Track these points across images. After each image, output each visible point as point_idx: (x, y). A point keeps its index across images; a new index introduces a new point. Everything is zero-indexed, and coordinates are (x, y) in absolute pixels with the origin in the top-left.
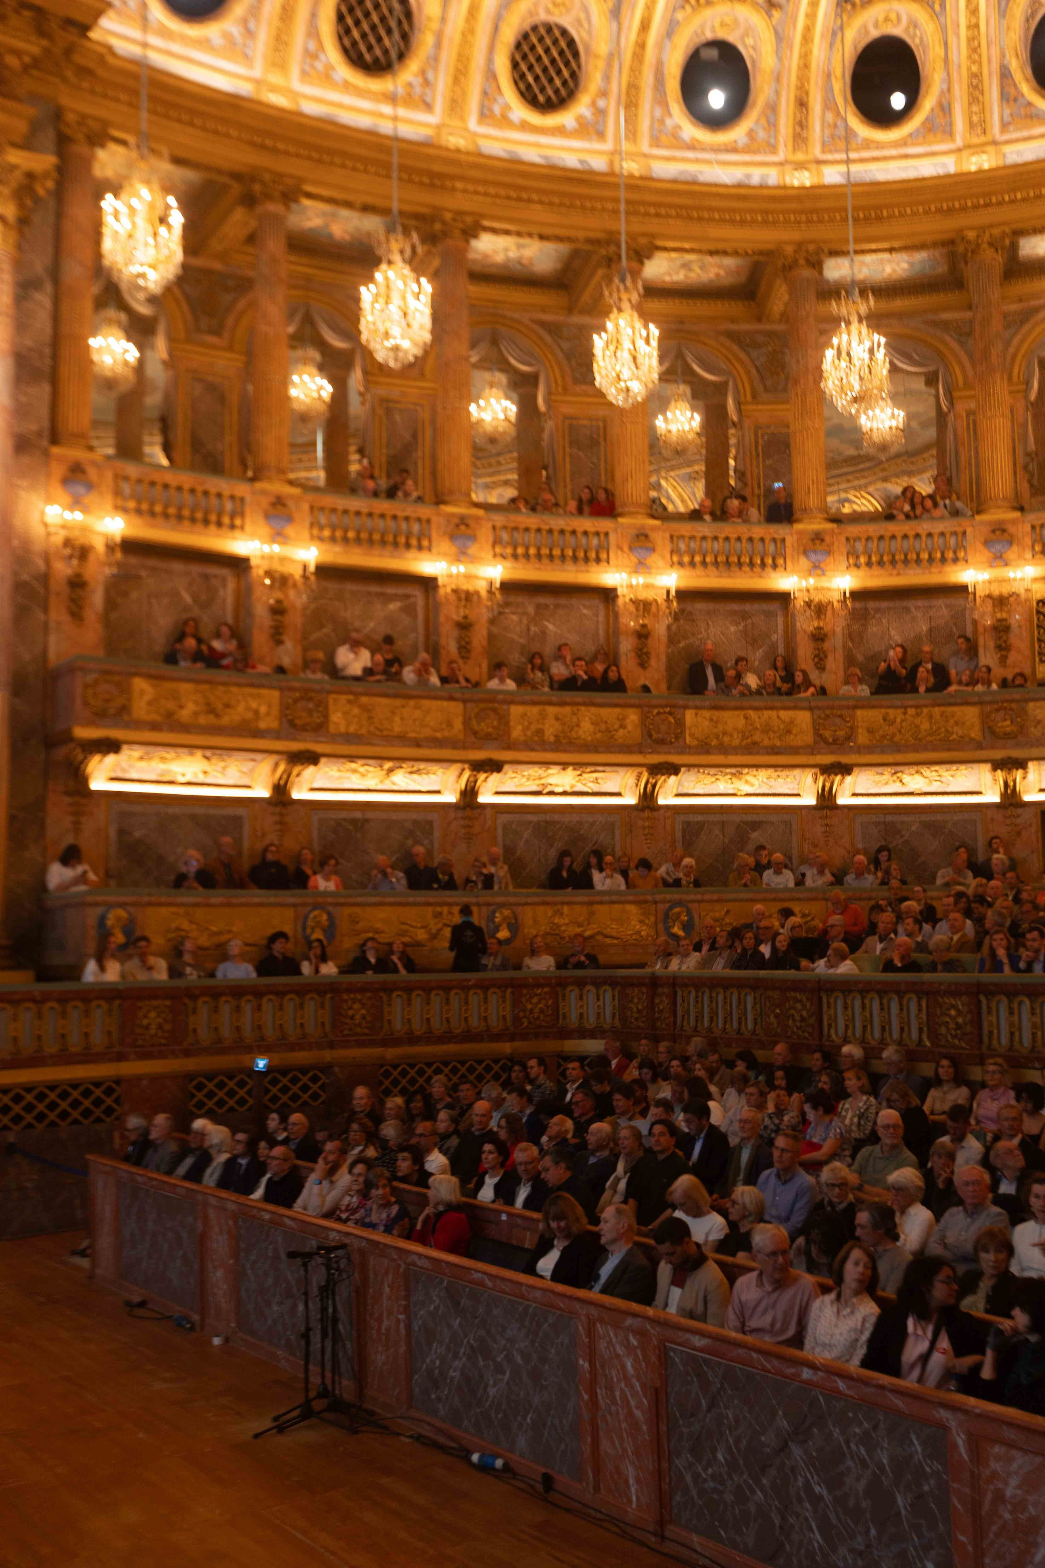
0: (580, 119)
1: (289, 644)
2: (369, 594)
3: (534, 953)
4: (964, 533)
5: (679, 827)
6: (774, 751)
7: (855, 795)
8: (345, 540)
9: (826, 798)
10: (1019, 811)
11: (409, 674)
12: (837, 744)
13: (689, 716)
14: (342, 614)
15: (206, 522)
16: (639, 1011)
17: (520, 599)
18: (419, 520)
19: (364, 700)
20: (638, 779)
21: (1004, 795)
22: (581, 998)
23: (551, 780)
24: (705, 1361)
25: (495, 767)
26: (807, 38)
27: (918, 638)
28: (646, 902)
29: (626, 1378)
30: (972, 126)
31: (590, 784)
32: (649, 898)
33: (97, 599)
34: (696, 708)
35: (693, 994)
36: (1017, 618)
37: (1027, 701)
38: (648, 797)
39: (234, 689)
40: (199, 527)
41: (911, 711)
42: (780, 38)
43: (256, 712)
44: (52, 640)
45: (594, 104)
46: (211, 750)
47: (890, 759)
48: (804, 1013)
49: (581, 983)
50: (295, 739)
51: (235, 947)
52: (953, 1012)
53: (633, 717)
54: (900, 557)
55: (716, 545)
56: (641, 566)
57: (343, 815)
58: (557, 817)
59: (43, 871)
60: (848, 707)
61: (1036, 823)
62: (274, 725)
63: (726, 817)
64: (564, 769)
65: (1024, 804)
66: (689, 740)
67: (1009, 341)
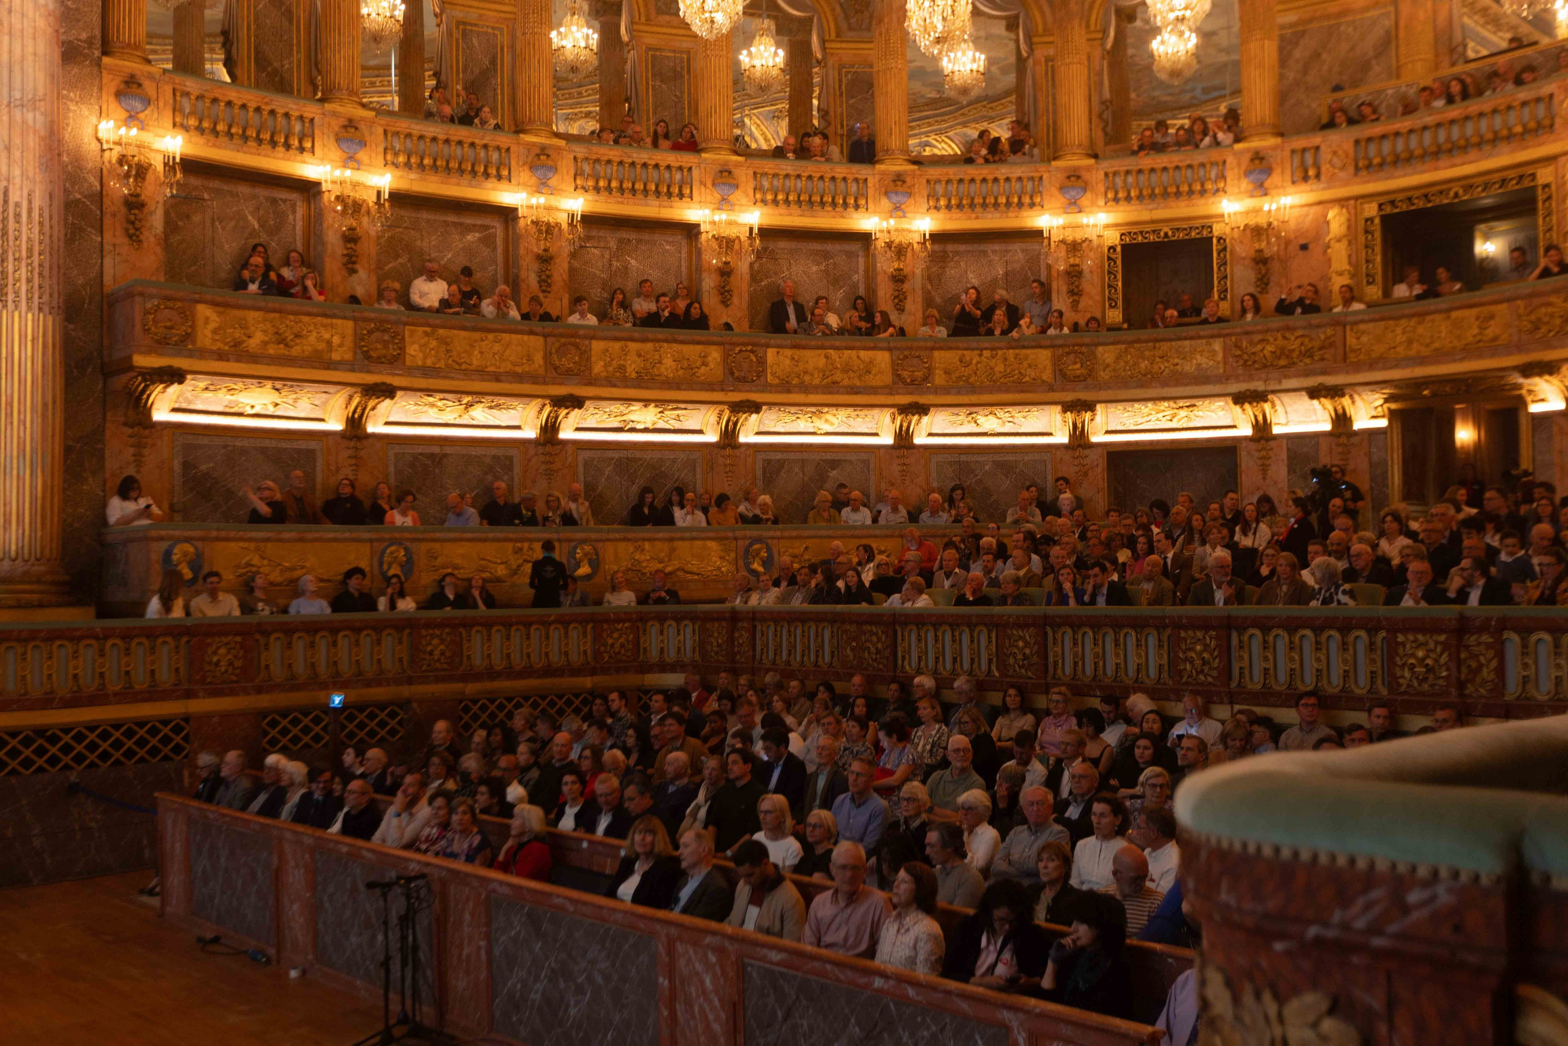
1: (362, 274)
2: (446, 223)
3: (614, 588)
4: (1041, 178)
5: (759, 465)
6: (853, 390)
7: (930, 435)
8: (421, 166)
9: (904, 438)
10: (1087, 452)
11: (487, 307)
12: (917, 384)
13: (771, 354)
14: (418, 243)
15: (273, 143)
16: (719, 645)
17: (601, 233)
18: (498, 148)
19: (441, 331)
20: (720, 417)
21: (1072, 437)
22: (662, 633)
23: (632, 417)
24: (781, 974)
25: (577, 403)
27: (995, 281)
28: (727, 538)
29: (704, 993)
31: (672, 422)
32: (730, 534)
33: (157, 221)
34: (778, 346)
35: (772, 628)
36: (1089, 264)
37: (1097, 345)
38: (729, 435)
39: (306, 319)
40: (266, 147)
41: (987, 353)
43: (329, 343)
44: (108, 262)
46: (280, 382)
47: (965, 399)
48: (880, 646)
49: (661, 618)
50: (369, 371)
51: (309, 582)
52: (1021, 644)
53: (715, 354)
54: (978, 200)
55: (799, 184)
56: (724, 203)
57: (421, 449)
58: (638, 455)
59: (104, 505)
60: (926, 349)
61: (1102, 463)
62: (348, 356)
63: (805, 456)
64: (646, 406)
65: (1091, 446)
66: (770, 379)
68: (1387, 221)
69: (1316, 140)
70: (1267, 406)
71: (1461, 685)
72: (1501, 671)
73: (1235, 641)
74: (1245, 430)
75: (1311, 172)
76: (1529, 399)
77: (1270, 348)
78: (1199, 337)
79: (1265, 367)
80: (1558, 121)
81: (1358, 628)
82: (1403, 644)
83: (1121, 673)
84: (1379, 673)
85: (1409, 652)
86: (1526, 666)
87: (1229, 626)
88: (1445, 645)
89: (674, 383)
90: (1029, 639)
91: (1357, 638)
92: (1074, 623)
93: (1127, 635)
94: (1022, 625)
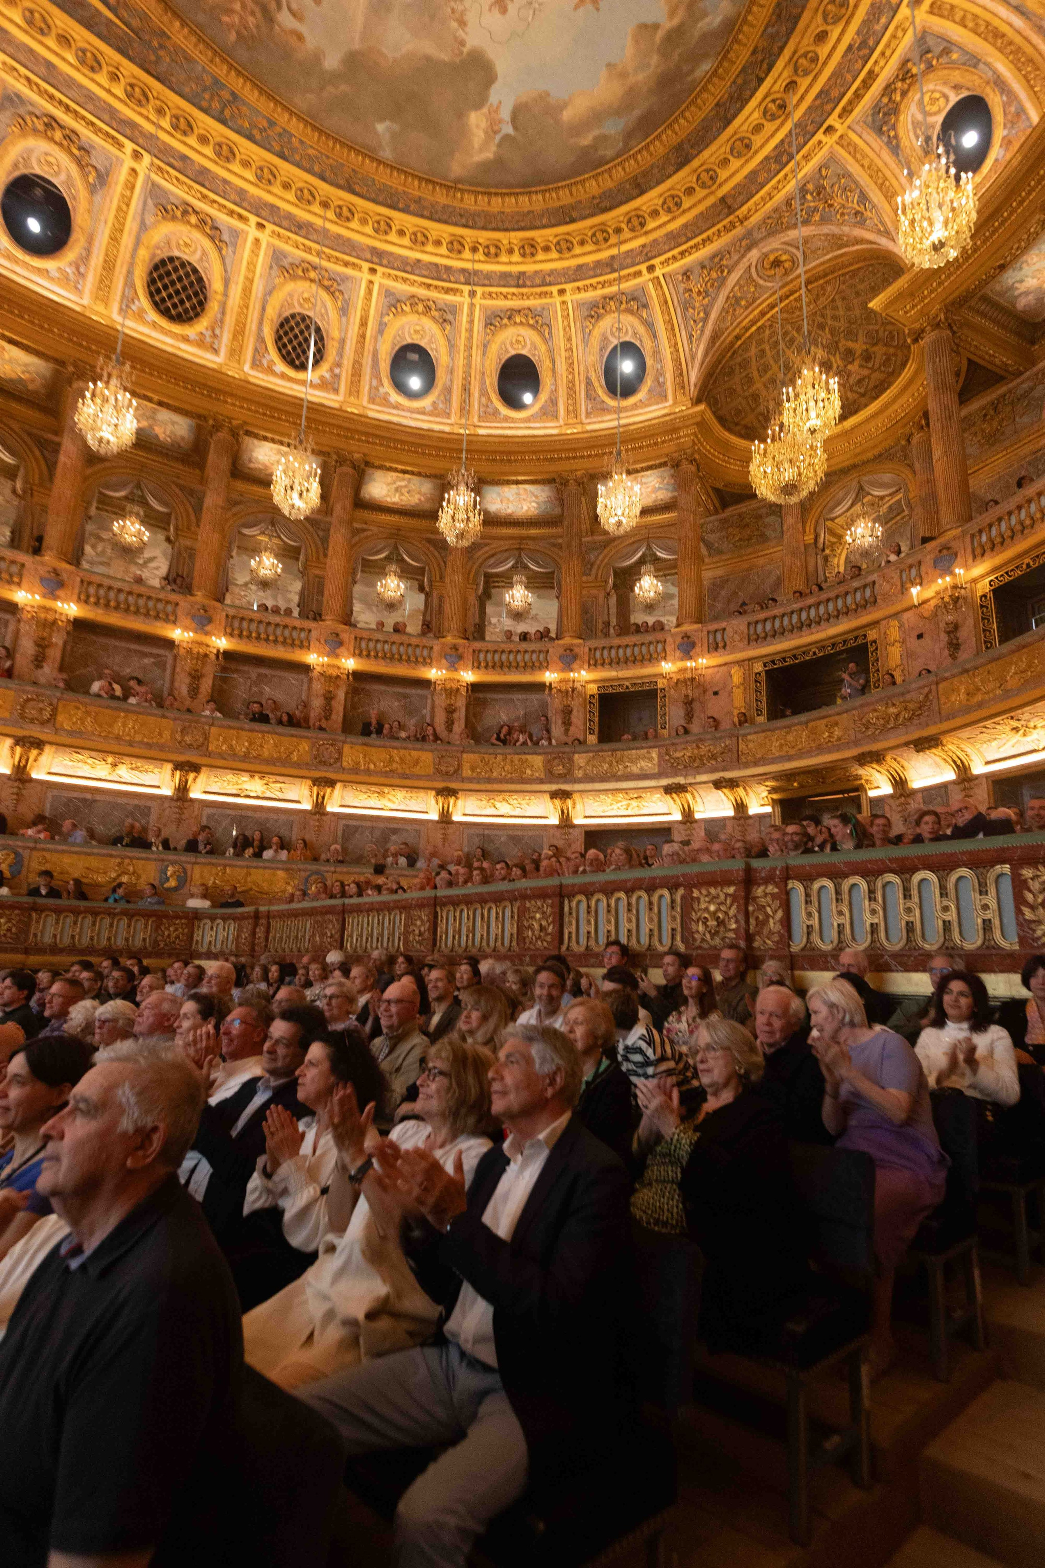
0: (322, 378)
2: (129, 650)
4: (547, 652)
5: (340, 828)
6: (405, 776)
7: (464, 814)
8: (107, 606)
9: (446, 815)
10: (570, 830)
12: (448, 774)
13: (346, 749)
16: (246, 938)
17: (246, 668)
18: (170, 602)
20: (310, 789)
21: (561, 820)
22: (212, 929)
23: (246, 785)
25: (198, 769)
26: (469, 348)
27: (518, 718)
28: (293, 870)
30: (568, 413)
31: (275, 792)
34: (352, 743)
35: (279, 923)
36: (576, 703)
37: (574, 752)
38: (319, 805)
41: (500, 756)
42: (452, 346)
45: (331, 370)
47: (485, 787)
49: (213, 918)
50: (22, 728)
52: (419, 922)
53: (307, 745)
55: (386, 647)
56: (331, 653)
57: (75, 795)
58: (249, 814)
60: (458, 751)
61: (582, 838)
62: (5, 715)
63: (374, 824)
64: (252, 777)
65: (574, 826)
66: (345, 764)
67: (597, 557)
68: (770, 674)
69: (724, 625)
70: (689, 796)
71: (749, 938)
72: (787, 922)
73: (566, 909)
74: (677, 816)
75: (721, 645)
76: (867, 786)
77: (689, 754)
78: (642, 748)
79: (686, 767)
80: (879, 598)
81: (662, 886)
82: (698, 899)
83: (484, 943)
84: (679, 929)
85: (703, 906)
86: (809, 915)
87: (562, 894)
88: (734, 897)
89: (271, 761)
90: (425, 918)
91: (661, 896)
92: (455, 902)
93: (490, 909)
94: (421, 906)
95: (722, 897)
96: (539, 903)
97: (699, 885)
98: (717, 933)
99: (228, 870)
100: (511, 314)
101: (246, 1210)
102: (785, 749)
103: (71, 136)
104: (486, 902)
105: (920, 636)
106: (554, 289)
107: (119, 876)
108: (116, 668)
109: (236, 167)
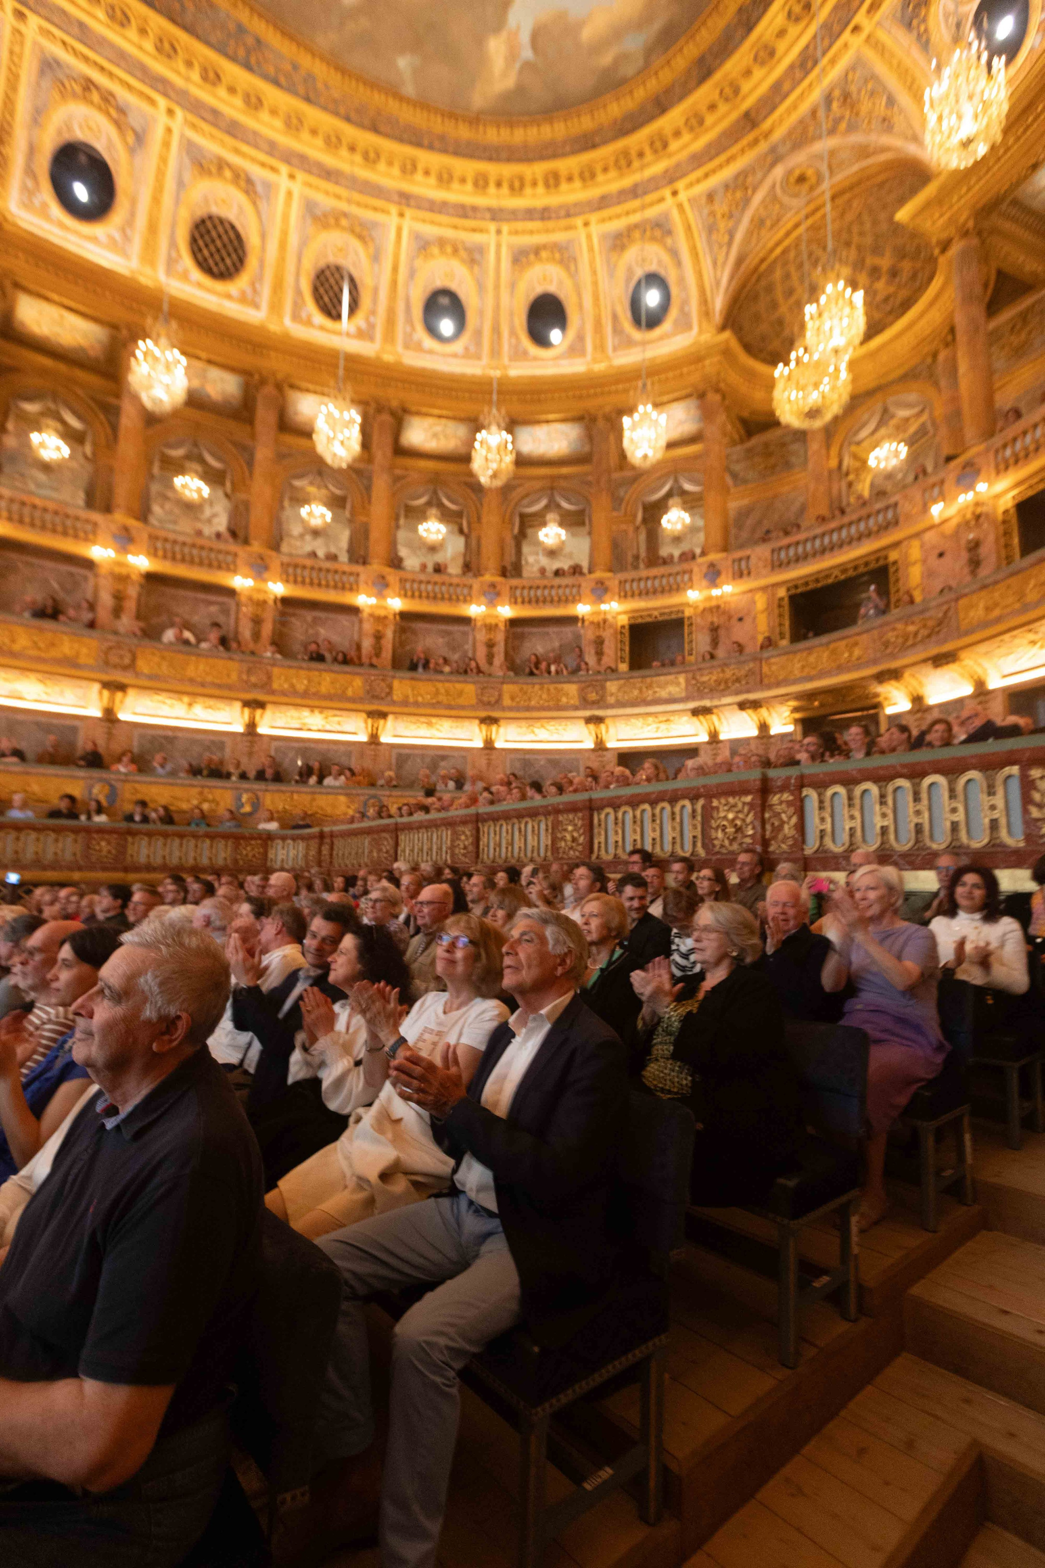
0: (357, 327)
2: (196, 599)
4: (579, 586)
6: (450, 707)
7: (505, 741)
8: (173, 559)
9: (488, 742)
10: (604, 753)
12: (489, 705)
13: (396, 684)
17: (302, 612)
18: (229, 553)
19: (165, 655)
20: (365, 722)
21: (596, 744)
23: (307, 721)
25: (263, 706)
26: (497, 287)
28: (357, 795)
30: (595, 348)
31: (334, 725)
32: (354, 792)
34: (401, 678)
35: (341, 842)
36: (607, 634)
37: (606, 680)
38: (374, 737)
41: (537, 687)
42: (481, 287)
43: (79, 653)
45: (367, 318)
48: (388, 847)
49: (289, 837)
50: (107, 673)
52: (463, 837)
53: (360, 681)
54: (541, 599)
55: (429, 587)
56: (379, 594)
57: (159, 732)
58: (312, 745)
60: (499, 683)
62: (92, 661)
63: (424, 752)
64: (312, 711)
65: (607, 749)
66: (395, 698)
67: (626, 492)
68: (792, 598)
69: (748, 552)
70: (714, 718)
71: (765, 843)
72: (801, 827)
73: (596, 821)
74: (704, 738)
75: (745, 572)
76: (885, 703)
77: (714, 678)
78: (670, 674)
79: (711, 690)
80: (901, 519)
81: (684, 797)
82: (717, 808)
83: (522, 855)
84: (700, 837)
85: (722, 814)
86: (823, 820)
87: (591, 808)
88: (751, 805)
89: (329, 697)
90: (468, 833)
91: (683, 807)
92: (495, 818)
93: (526, 823)
94: (464, 822)
95: (740, 805)
96: (571, 816)
97: (717, 795)
98: (735, 839)
99: (296, 796)
100: (537, 250)
101: (290, 1080)
102: (806, 670)
103: (108, 98)
104: (523, 817)
105: (941, 555)
106: (579, 221)
107: (201, 803)
108: (187, 617)
109: (265, 115)
